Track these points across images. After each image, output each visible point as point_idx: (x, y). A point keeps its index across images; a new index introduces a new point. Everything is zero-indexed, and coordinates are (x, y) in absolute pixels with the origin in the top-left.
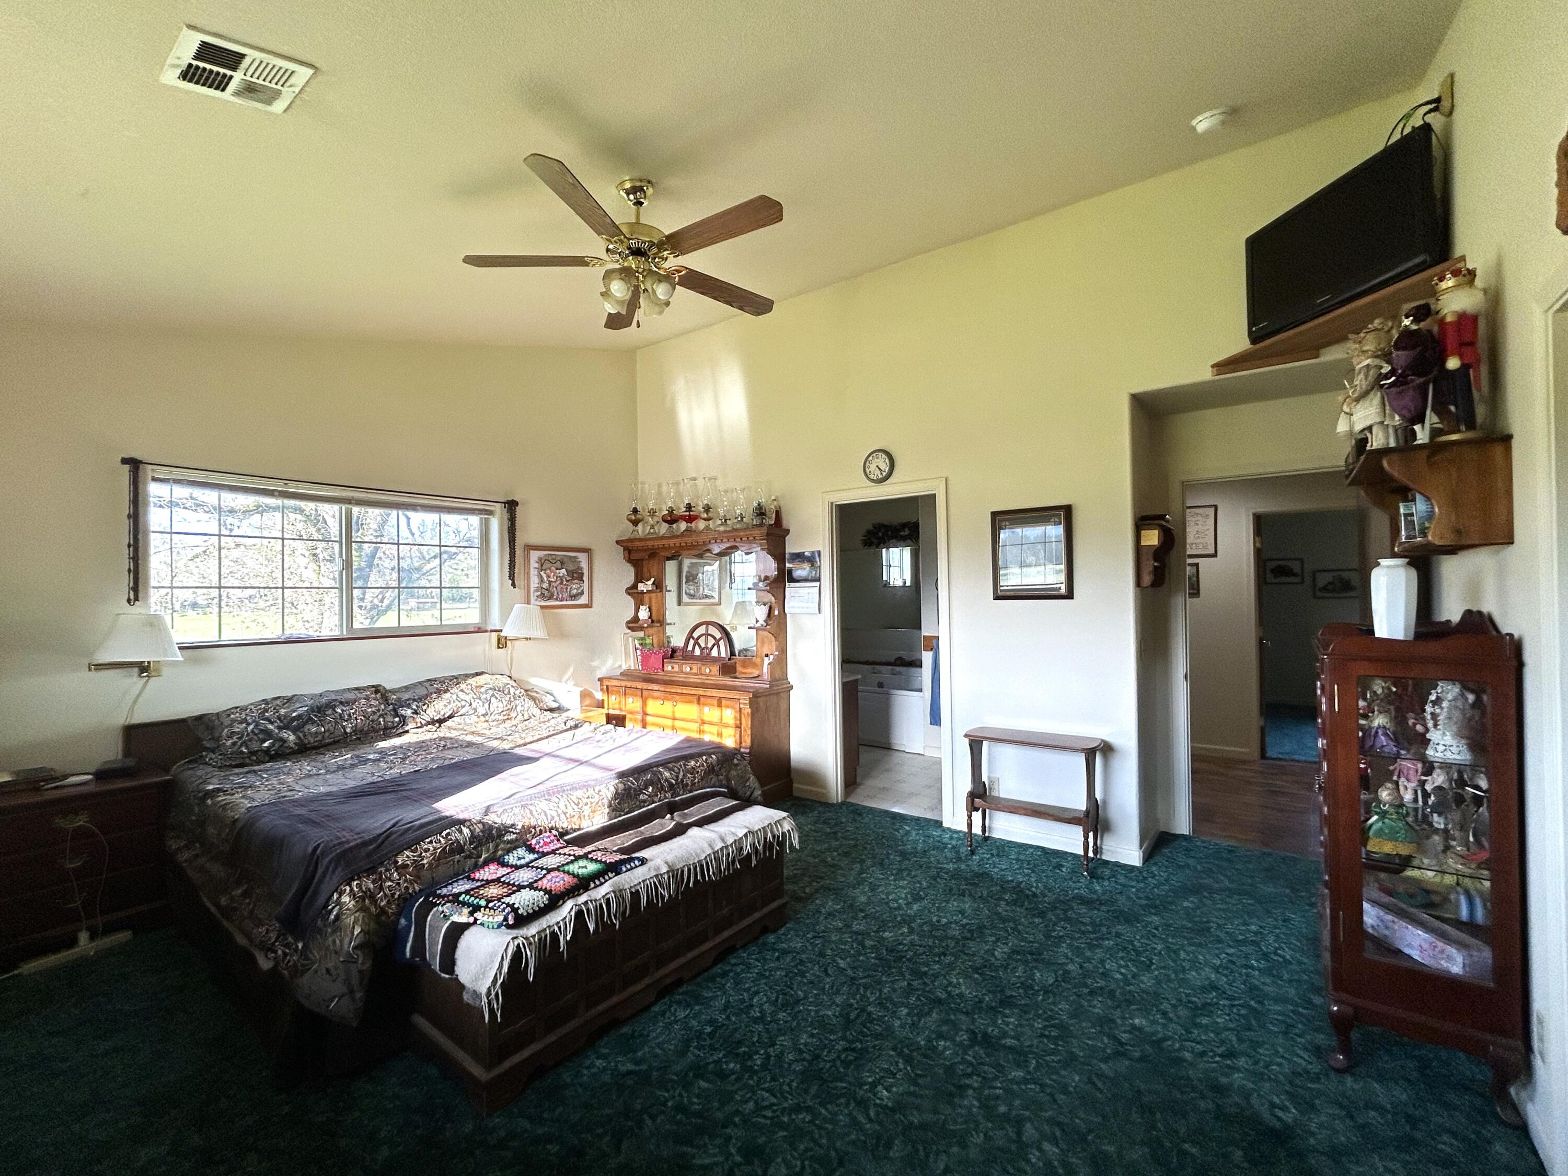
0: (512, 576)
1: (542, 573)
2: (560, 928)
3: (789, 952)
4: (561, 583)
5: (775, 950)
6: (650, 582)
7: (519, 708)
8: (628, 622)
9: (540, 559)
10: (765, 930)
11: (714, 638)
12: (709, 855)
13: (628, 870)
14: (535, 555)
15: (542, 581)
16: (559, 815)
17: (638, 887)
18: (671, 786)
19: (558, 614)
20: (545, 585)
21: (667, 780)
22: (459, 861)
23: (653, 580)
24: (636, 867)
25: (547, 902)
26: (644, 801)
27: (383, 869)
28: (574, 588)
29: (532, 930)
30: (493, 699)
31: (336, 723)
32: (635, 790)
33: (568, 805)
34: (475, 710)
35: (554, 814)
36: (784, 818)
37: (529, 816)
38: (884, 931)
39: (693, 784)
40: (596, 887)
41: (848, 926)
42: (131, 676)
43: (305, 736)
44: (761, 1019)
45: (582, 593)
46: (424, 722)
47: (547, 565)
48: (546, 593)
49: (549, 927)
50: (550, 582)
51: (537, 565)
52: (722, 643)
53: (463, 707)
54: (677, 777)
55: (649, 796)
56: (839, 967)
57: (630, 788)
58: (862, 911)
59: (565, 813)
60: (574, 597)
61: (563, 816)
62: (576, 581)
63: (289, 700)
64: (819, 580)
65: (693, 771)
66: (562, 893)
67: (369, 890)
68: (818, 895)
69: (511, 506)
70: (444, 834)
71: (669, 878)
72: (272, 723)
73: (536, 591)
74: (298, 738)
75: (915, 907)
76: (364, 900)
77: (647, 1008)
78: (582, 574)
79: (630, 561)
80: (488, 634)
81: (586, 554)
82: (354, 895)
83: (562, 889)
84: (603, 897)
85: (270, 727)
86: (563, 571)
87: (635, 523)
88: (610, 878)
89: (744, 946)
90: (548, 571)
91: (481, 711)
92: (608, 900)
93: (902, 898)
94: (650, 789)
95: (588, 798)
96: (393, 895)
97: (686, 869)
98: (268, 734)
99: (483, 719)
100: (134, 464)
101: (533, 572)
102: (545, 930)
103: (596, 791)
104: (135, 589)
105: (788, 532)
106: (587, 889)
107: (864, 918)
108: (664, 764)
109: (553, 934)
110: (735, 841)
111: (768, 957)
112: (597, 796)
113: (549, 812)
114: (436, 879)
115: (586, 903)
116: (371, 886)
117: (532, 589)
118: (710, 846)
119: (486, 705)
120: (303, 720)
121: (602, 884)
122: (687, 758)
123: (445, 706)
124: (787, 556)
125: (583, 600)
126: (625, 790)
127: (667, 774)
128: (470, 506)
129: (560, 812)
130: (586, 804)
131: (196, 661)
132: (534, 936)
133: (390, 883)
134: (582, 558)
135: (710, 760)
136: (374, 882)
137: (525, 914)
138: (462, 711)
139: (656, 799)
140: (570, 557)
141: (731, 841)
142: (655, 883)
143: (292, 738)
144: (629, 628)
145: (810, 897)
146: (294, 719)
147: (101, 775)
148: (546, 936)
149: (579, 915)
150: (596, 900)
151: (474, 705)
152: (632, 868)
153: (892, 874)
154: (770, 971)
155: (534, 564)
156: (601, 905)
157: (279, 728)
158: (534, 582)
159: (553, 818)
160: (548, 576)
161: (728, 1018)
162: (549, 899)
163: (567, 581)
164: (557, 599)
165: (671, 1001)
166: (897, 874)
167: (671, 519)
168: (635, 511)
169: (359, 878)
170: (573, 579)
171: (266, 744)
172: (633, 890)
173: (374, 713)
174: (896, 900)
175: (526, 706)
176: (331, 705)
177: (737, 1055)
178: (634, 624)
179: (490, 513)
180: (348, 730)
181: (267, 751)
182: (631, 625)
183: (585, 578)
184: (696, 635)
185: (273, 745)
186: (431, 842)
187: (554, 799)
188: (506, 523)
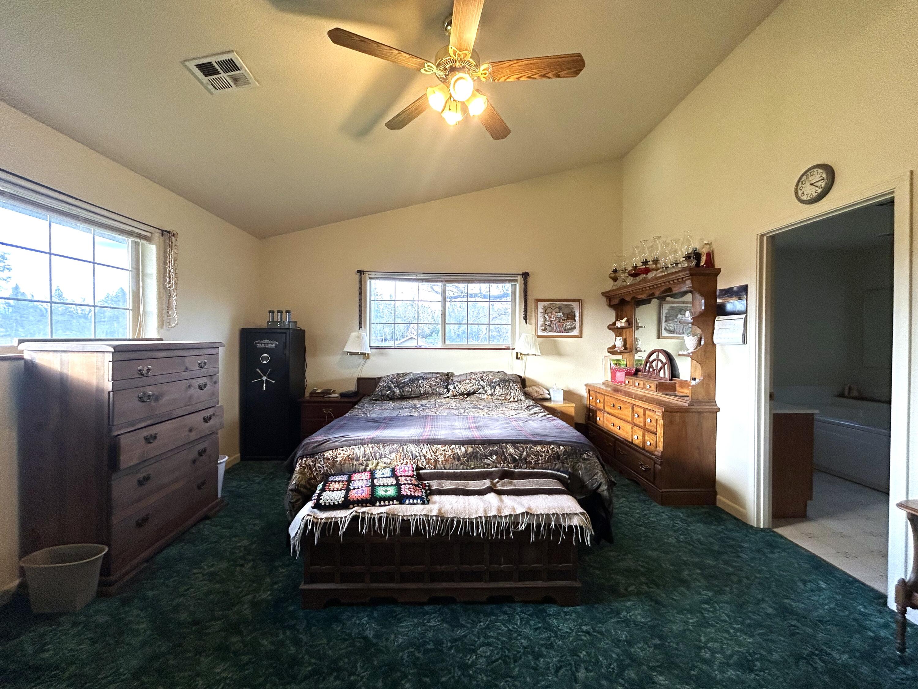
0: (525, 318)
1: (546, 315)
2: (341, 522)
3: (551, 631)
4: (559, 322)
5: (544, 621)
6: (624, 321)
7: (512, 394)
8: (609, 348)
9: (545, 307)
10: (550, 601)
11: (661, 362)
12: (481, 517)
13: (410, 504)
14: (541, 305)
15: (545, 320)
16: (420, 456)
17: (410, 518)
18: (514, 460)
19: (555, 340)
20: (548, 323)
21: (510, 454)
22: (356, 465)
23: (626, 319)
24: (417, 504)
25: (340, 503)
26: (488, 465)
27: (317, 457)
28: (569, 324)
29: (323, 515)
30: (497, 387)
31: (417, 387)
32: (481, 455)
33: (428, 452)
34: (486, 391)
35: (418, 455)
36: (576, 514)
37: (401, 451)
38: (661, 674)
39: (537, 463)
40: (380, 506)
41: (630, 643)
42: (360, 358)
43: (403, 391)
44: (464, 667)
45: (575, 328)
46: (457, 394)
47: (548, 311)
48: (548, 327)
49: (336, 518)
50: (551, 321)
51: (542, 311)
52: (666, 366)
53: (480, 389)
54: (521, 455)
55: (493, 462)
56: (573, 674)
57: (477, 452)
58: (660, 637)
59: (425, 456)
60: (567, 331)
61: (423, 458)
62: (569, 320)
63: (405, 374)
64: (745, 312)
65: (537, 454)
66: (354, 501)
67: (310, 465)
68: (634, 598)
69: (525, 275)
70: (351, 448)
71: (437, 521)
72: (393, 383)
73: (542, 326)
74: (400, 392)
75: (731, 673)
76: (305, 469)
77: (422, 604)
78: (575, 316)
79: (610, 306)
80: (510, 351)
81: (577, 303)
82: (301, 465)
83: (355, 499)
84: (378, 514)
85: (392, 385)
86: (561, 314)
87: (615, 279)
88: (393, 504)
89: (526, 603)
90: (550, 314)
91: (489, 392)
92: (381, 517)
93: (723, 653)
94: (495, 457)
95: (444, 451)
96: (320, 471)
97: (456, 520)
98: (390, 388)
99: (490, 397)
100: (360, 272)
101: (540, 315)
102: (332, 518)
103: (451, 448)
104: (360, 323)
105: (719, 270)
106: (374, 505)
107: (656, 646)
108: (514, 443)
109: (336, 523)
110: (510, 515)
111: (532, 623)
112: (450, 451)
113: (414, 452)
114: (343, 470)
115: (364, 513)
116: (311, 463)
117: (539, 325)
118: (485, 511)
119: (493, 390)
120: (406, 384)
121: (386, 505)
122: (536, 443)
123: (470, 387)
124: (718, 293)
125: (576, 332)
126: (473, 452)
127: (512, 451)
128: (503, 278)
129: (421, 454)
130: (441, 455)
131: (382, 354)
132: (321, 519)
133: (319, 465)
134: (575, 305)
135: (556, 449)
136: (312, 461)
137: (323, 504)
138: (480, 391)
139: (499, 465)
140: (566, 305)
141: (507, 513)
142: (423, 520)
143: (398, 391)
144: (609, 352)
145: (627, 595)
146: (402, 383)
147: (342, 395)
148: (331, 522)
149: (355, 519)
150: (372, 514)
151: (486, 389)
152: (414, 504)
153: (742, 623)
154: (519, 635)
155: (540, 310)
156: (374, 518)
157: (395, 386)
158: (541, 321)
159: (417, 457)
160: (550, 317)
161: (450, 648)
162: (343, 502)
163: (564, 320)
164: (555, 332)
165: (439, 610)
166: (749, 626)
167: (635, 273)
168: (615, 271)
169: (307, 458)
170: (568, 318)
171: (388, 393)
172: (405, 518)
173: (435, 385)
174: (713, 652)
175: (517, 394)
176: (418, 379)
177: (420, 680)
178: (612, 350)
179: (516, 281)
180: (422, 392)
181: (388, 396)
182: (610, 350)
183: (577, 318)
184: (651, 359)
185: (390, 393)
186: (343, 450)
187: (422, 446)
188: (523, 286)
